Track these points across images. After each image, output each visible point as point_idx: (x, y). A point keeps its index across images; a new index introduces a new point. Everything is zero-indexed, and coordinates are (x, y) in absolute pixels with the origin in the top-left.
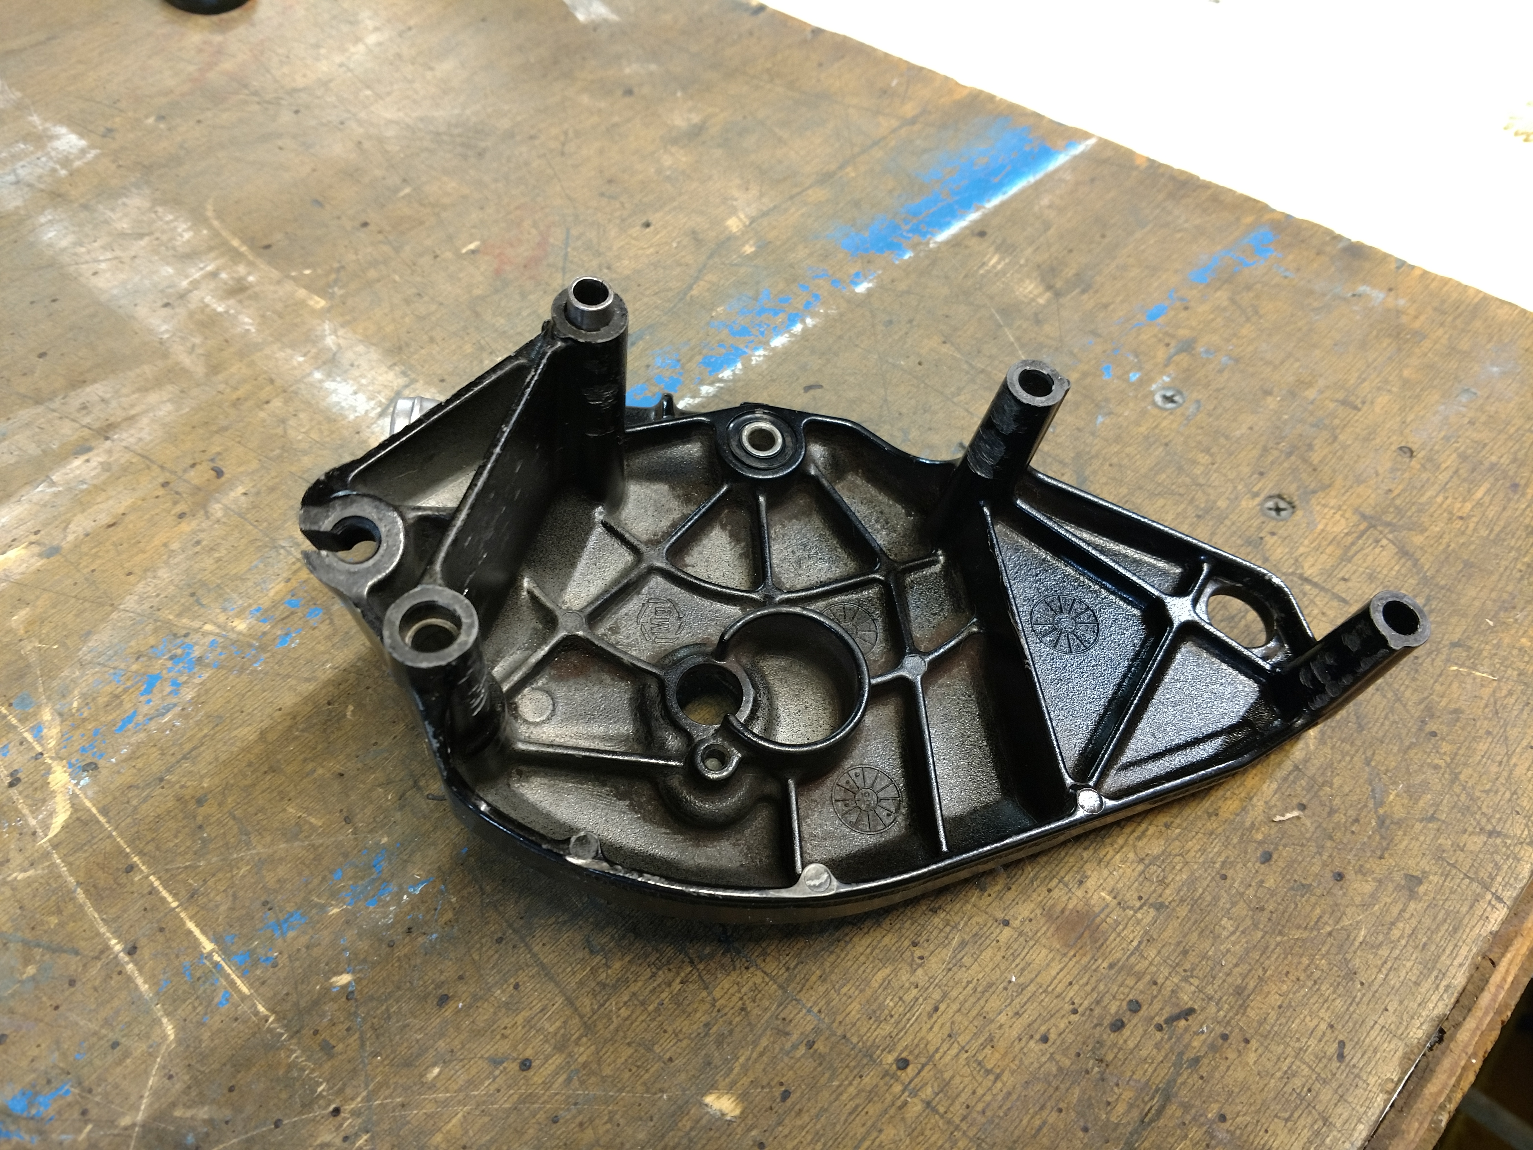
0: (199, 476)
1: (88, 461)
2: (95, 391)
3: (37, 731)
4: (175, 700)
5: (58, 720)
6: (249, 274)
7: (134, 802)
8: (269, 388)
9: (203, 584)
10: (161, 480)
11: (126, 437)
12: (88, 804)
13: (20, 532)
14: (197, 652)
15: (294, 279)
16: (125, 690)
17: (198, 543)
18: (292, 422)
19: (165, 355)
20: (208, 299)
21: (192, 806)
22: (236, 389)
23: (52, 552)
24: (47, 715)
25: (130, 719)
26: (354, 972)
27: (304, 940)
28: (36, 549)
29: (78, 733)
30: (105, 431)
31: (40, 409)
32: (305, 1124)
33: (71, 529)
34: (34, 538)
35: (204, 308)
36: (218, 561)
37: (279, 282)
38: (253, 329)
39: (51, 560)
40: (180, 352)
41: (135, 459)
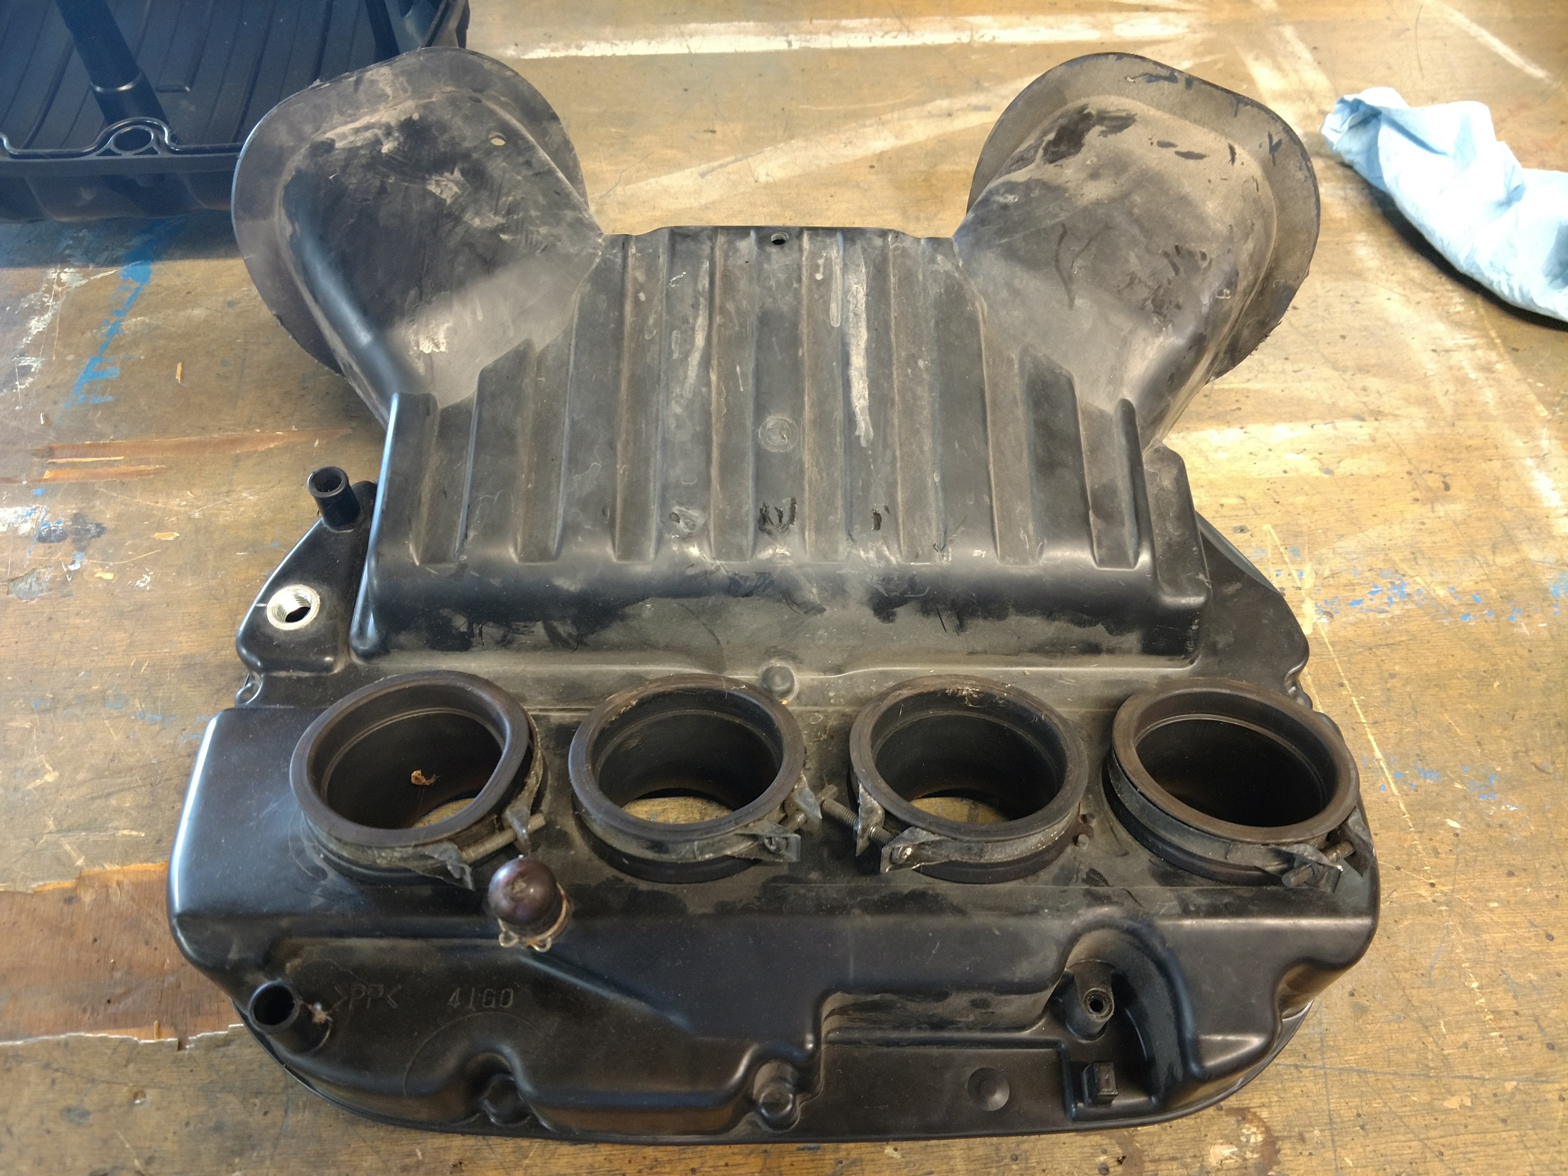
0: (1434, 481)
1: (1361, 427)
2: (1375, 383)
3: (1301, 574)
4: (1388, 609)
5: (1314, 575)
6: (1498, 362)
7: (1352, 651)
8: (1493, 451)
9: (1421, 552)
10: (1408, 468)
11: (1389, 426)
12: (1324, 635)
13: (1309, 447)
14: (1408, 590)
15: (1529, 383)
16: (1359, 584)
17: (1423, 524)
18: (1504, 483)
19: (1427, 386)
20: (1465, 363)
21: (1386, 675)
22: (1471, 437)
23: (1329, 472)
24: (1307, 568)
25: (1360, 602)
26: (1462, 824)
27: (1435, 788)
28: (1318, 464)
29: (1323, 590)
30: (1377, 415)
31: (1336, 374)
32: (1413, 879)
33: (1342, 464)
34: (1318, 456)
35: (1461, 368)
36: (1434, 543)
37: (1518, 380)
38: (1492, 404)
39: (1327, 476)
40: (1437, 390)
41: (1392, 445)
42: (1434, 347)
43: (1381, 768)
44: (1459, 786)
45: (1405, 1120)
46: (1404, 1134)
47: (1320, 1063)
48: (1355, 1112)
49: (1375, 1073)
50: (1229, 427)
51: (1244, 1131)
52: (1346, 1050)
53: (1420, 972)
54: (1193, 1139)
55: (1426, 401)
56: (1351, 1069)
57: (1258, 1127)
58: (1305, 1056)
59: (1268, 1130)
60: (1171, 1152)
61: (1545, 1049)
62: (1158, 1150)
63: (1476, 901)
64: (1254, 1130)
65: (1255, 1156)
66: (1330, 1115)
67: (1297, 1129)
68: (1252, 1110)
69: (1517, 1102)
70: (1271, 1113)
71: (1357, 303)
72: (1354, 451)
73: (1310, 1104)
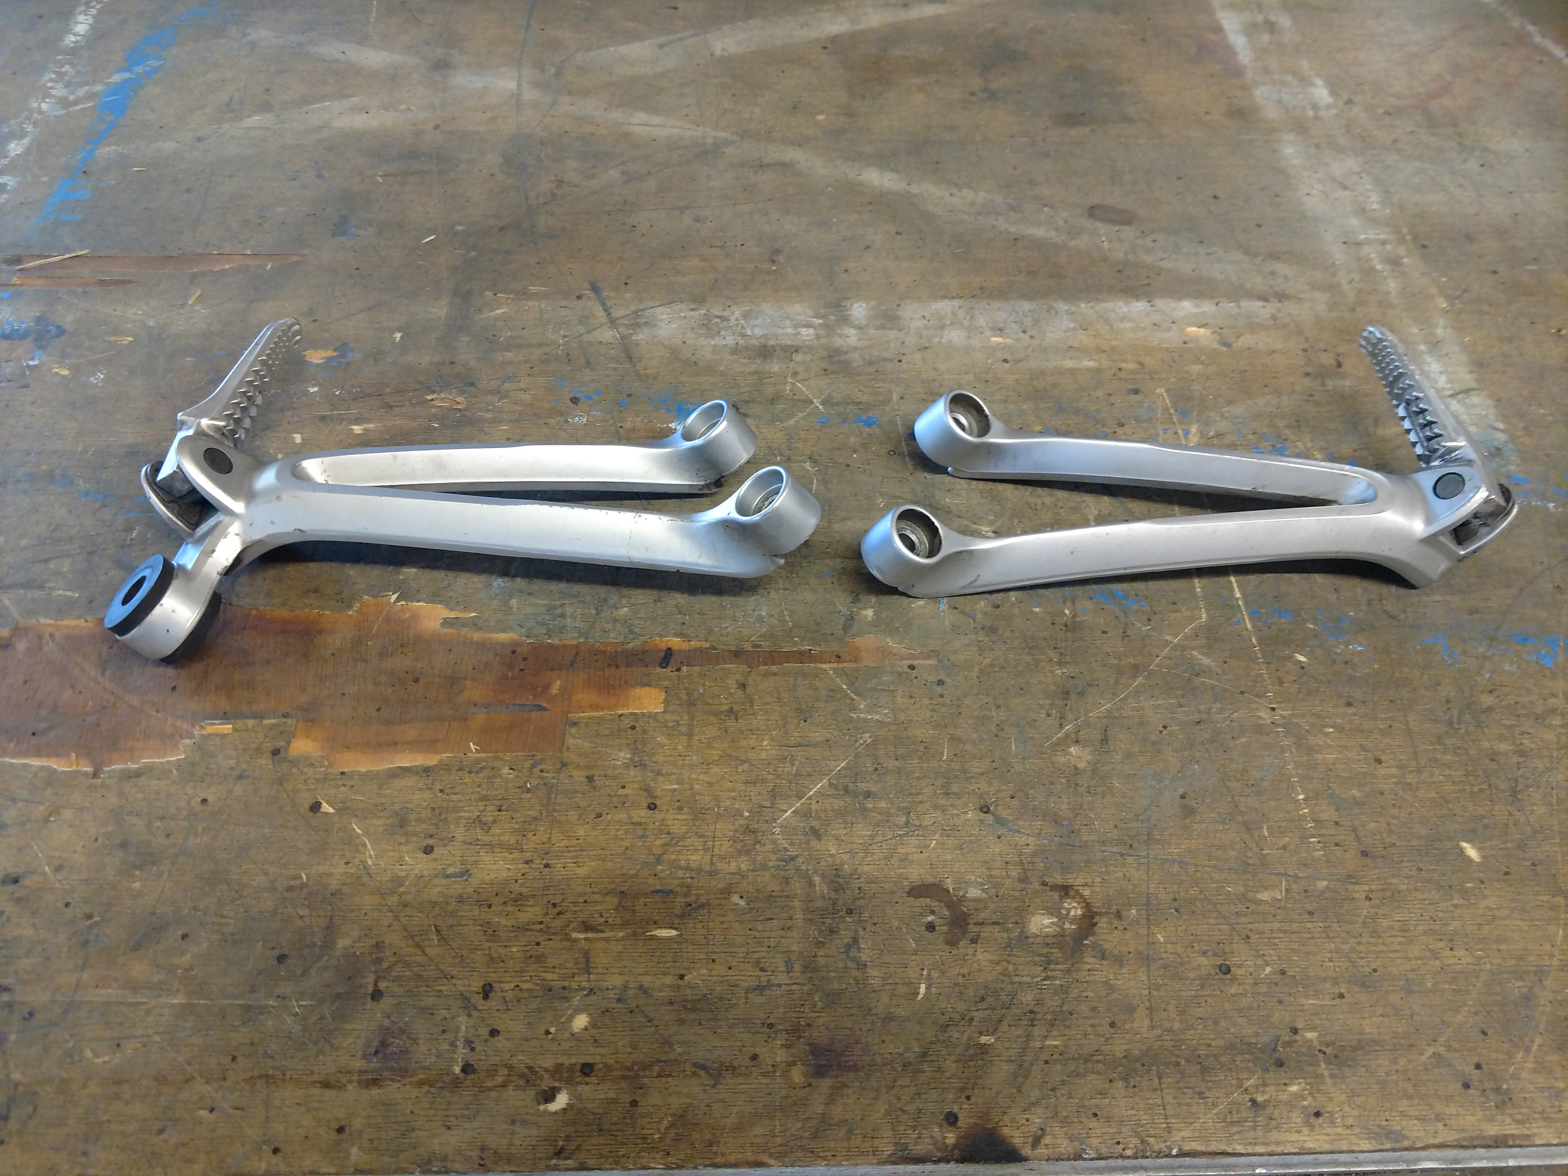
0: (1327, 359)
1: (1264, 307)
2: (1283, 269)
3: (1187, 433)
5: (1199, 435)
6: (1405, 257)
9: (1306, 420)
10: (1304, 346)
11: (1292, 308)
13: (1212, 322)
14: (1287, 453)
15: (1433, 278)
16: (1242, 445)
17: (1312, 396)
19: (1334, 274)
20: (1373, 256)
23: (1227, 345)
24: (1194, 429)
26: (1309, 659)
27: (1288, 627)
28: (1217, 337)
30: (1282, 297)
31: (1246, 258)
32: (1255, 702)
33: (1242, 339)
34: (1219, 331)
35: (1370, 260)
36: (1319, 413)
37: (1422, 274)
38: (1394, 293)
39: (1224, 349)
40: (1343, 279)
41: (1292, 324)
42: (1345, 240)
43: (1239, 605)
44: (1312, 626)
45: (1219, 906)
46: (1217, 918)
47: (1144, 853)
48: (1172, 896)
49: (1196, 865)
50: (1137, 300)
51: (1066, 905)
52: (1170, 844)
53: (1251, 782)
54: (1017, 908)
55: (1331, 287)
56: (1174, 860)
57: (1079, 903)
58: (1131, 846)
59: (1088, 906)
60: (995, 918)
61: (1359, 855)
62: (983, 915)
63: (1312, 725)
64: (1075, 905)
65: (1073, 927)
66: (1148, 898)
67: (1114, 907)
68: (1076, 888)
69: (1326, 899)
70: (1093, 892)
71: (1277, 196)
72: (1254, 327)
73: (1130, 887)
